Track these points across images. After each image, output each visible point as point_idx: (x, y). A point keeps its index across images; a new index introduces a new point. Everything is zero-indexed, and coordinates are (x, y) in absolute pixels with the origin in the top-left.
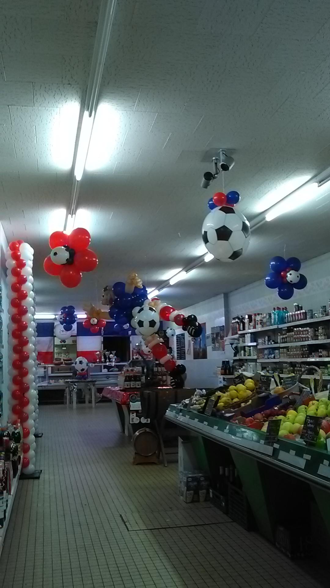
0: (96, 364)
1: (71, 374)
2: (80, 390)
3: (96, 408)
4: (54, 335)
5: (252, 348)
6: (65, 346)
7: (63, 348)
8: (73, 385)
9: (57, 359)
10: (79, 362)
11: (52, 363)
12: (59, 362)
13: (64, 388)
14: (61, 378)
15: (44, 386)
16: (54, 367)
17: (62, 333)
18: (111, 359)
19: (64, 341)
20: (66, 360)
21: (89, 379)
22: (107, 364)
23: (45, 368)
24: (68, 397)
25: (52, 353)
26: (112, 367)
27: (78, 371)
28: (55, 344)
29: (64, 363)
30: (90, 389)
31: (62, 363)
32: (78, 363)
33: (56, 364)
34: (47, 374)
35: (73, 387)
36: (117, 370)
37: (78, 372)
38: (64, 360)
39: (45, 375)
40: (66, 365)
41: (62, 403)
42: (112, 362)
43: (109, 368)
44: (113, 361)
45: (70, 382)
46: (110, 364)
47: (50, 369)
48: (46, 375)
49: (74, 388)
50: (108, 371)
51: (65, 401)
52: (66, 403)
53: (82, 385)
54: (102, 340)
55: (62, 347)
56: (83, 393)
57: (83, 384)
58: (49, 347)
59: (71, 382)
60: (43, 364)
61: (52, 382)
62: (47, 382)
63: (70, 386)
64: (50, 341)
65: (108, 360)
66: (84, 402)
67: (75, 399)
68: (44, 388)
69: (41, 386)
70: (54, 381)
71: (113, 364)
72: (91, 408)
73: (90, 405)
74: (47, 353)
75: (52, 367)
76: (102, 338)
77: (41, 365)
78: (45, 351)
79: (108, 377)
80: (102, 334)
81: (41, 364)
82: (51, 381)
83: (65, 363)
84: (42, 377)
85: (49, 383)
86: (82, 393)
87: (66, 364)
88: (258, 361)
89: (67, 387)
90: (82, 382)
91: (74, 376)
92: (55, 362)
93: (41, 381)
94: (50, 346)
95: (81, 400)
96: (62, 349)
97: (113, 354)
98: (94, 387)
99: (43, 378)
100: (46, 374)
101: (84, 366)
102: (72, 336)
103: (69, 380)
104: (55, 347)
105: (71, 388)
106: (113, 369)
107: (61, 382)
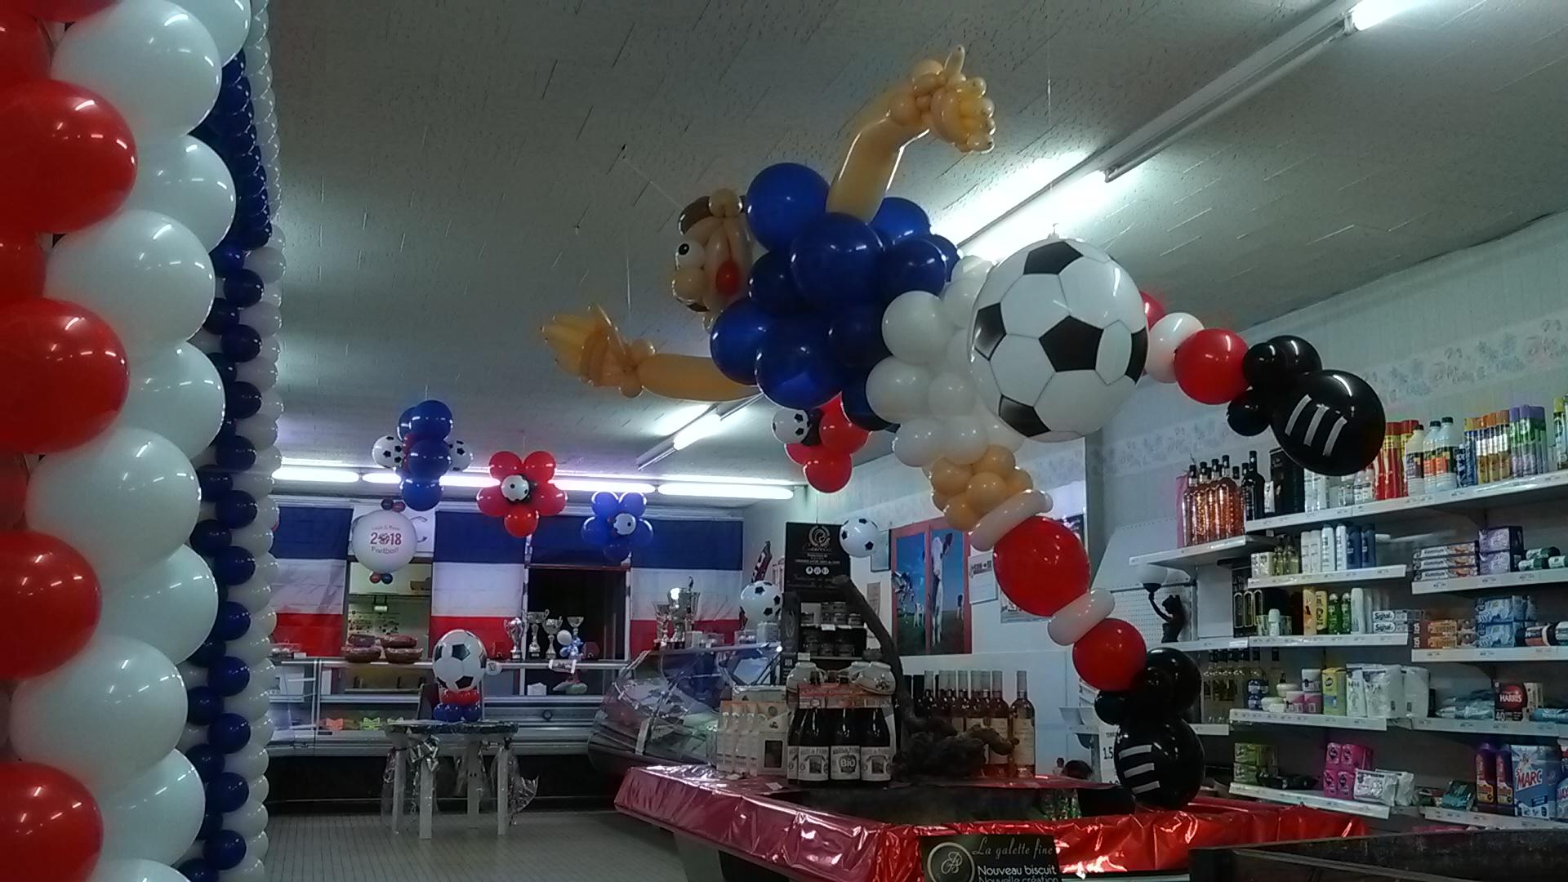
0: (508, 664)
1: (416, 699)
2: (450, 759)
3: (513, 835)
4: (350, 553)
5: (1356, 594)
6: (385, 599)
7: (377, 608)
8: (421, 743)
9: (356, 641)
10: (451, 652)
11: (336, 653)
12: (366, 649)
13: (384, 750)
14: (371, 713)
15: (304, 743)
16: (343, 668)
17: (380, 546)
18: (562, 646)
19: (386, 578)
20: (394, 645)
21: (487, 722)
22: (551, 663)
23: (309, 670)
24: (398, 789)
25: (338, 621)
26: (564, 676)
27: (444, 684)
28: (351, 592)
29: (383, 656)
30: (489, 760)
31: (375, 656)
32: (447, 651)
33: (353, 659)
34: (316, 696)
35: (424, 750)
36: (581, 689)
37: (442, 691)
38: (386, 645)
39: (308, 699)
40: (389, 662)
41: (374, 809)
42: (567, 656)
43: (552, 679)
44: (573, 653)
45: (409, 731)
46: (563, 667)
47: (327, 677)
48: (314, 697)
49: (428, 755)
50: (550, 692)
51: (384, 801)
52: (390, 811)
53: (456, 743)
54: (527, 582)
55: (376, 604)
56: (461, 775)
57: (461, 737)
58: (328, 599)
59: (415, 730)
60: (304, 655)
61: (335, 725)
62: (313, 725)
63: (410, 744)
64: (334, 576)
65: (551, 651)
66: (460, 807)
67: (427, 796)
68: (300, 750)
69: (292, 743)
70: (341, 721)
71: (573, 665)
72: (490, 835)
73: (486, 820)
74: (320, 619)
75: (334, 670)
76: (527, 570)
77: (292, 658)
78: (312, 611)
79: (548, 715)
80: (528, 559)
81: (296, 656)
82: (329, 722)
83: (387, 654)
84: (297, 706)
85: (321, 729)
86: (457, 775)
87: (391, 659)
88: (1418, 655)
89: (394, 751)
90: (459, 730)
91: (428, 705)
92: (348, 648)
93: (291, 723)
94: (331, 593)
95: (450, 802)
96: (373, 609)
97: (570, 630)
98: (507, 753)
99: (302, 710)
100: (314, 694)
101: (471, 666)
102: (414, 561)
103: (401, 722)
104: (351, 602)
105: (413, 753)
106: (569, 686)
107: (372, 728)
